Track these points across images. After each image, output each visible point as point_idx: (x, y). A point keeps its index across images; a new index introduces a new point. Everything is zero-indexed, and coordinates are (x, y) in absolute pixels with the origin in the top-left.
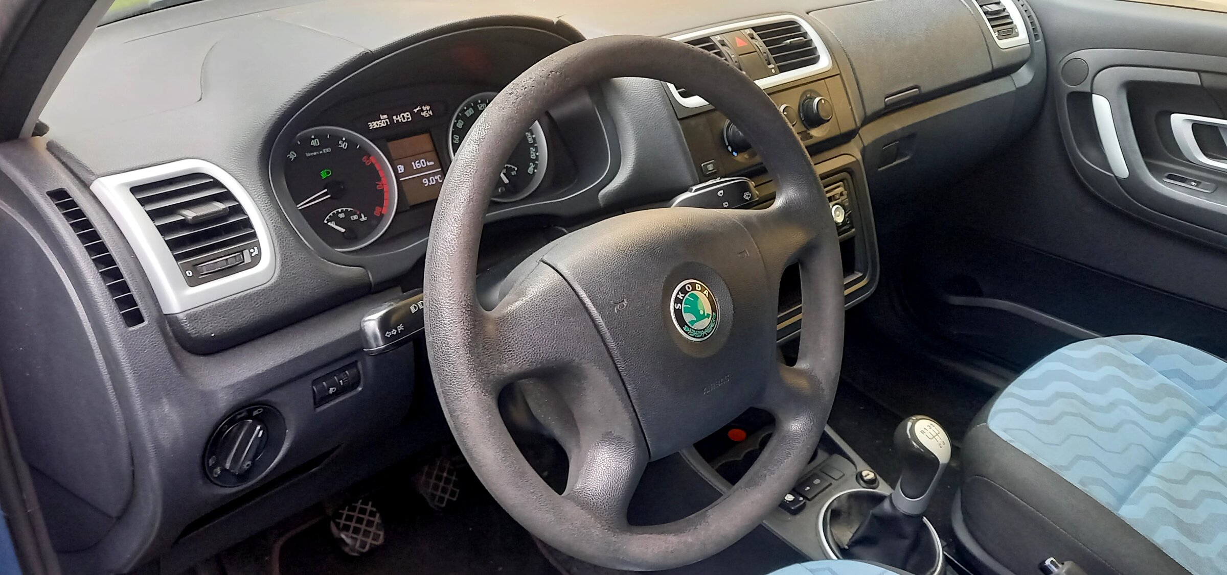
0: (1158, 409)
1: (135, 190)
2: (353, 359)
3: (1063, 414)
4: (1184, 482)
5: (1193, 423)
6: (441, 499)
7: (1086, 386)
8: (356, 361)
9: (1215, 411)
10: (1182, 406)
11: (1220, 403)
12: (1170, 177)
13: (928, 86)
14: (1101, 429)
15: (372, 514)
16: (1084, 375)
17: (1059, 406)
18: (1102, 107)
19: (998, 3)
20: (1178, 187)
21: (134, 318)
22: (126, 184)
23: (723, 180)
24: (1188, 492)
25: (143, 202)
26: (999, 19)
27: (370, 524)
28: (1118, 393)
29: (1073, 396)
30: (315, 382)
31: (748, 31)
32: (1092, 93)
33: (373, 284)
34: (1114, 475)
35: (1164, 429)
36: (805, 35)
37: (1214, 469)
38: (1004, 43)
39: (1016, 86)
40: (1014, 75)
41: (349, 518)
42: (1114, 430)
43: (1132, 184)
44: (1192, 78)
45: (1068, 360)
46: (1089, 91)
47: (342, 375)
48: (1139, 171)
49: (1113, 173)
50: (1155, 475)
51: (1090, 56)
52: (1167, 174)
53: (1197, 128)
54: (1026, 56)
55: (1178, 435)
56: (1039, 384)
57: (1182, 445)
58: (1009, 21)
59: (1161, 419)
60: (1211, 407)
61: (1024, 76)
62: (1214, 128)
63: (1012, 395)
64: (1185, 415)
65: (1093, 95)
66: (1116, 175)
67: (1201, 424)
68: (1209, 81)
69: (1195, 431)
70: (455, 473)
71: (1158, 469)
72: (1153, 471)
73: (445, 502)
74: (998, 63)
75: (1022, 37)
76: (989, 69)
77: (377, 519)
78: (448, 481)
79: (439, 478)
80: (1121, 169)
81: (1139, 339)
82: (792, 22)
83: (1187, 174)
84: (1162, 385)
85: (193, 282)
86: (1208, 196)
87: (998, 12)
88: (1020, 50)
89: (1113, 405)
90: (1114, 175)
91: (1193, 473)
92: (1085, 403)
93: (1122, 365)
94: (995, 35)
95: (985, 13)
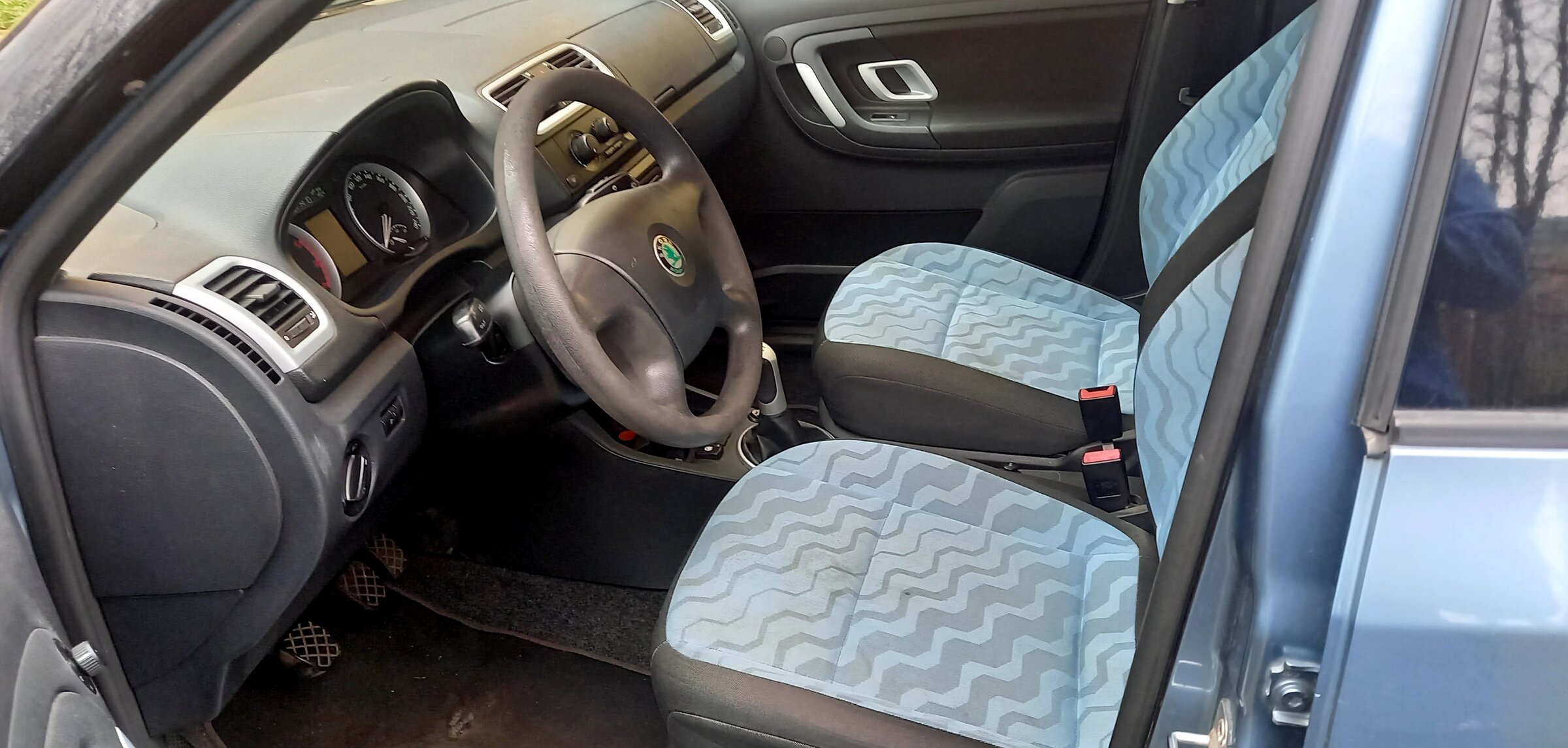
0: (933, 292)
1: (209, 286)
2: (393, 397)
3: (874, 316)
4: (970, 333)
5: (958, 296)
6: (373, 599)
7: (878, 293)
8: (396, 397)
9: (968, 283)
10: (945, 286)
11: (969, 276)
12: (874, 117)
13: (680, 84)
14: (903, 317)
15: (318, 631)
16: (875, 286)
17: (868, 312)
18: (806, 72)
19: (697, 3)
20: (883, 123)
21: (274, 377)
22: (199, 284)
23: (611, 177)
24: (976, 338)
25: (222, 292)
26: (703, 15)
27: (321, 640)
28: (902, 291)
29: (875, 302)
30: (383, 414)
31: (545, 64)
32: (795, 63)
33: (386, 329)
34: (926, 343)
35: (942, 305)
36: (584, 58)
37: (985, 320)
38: (716, 36)
39: (734, 70)
40: (731, 63)
41: (299, 642)
42: (911, 316)
43: (850, 131)
44: (865, 33)
45: (858, 280)
46: (792, 62)
47: (391, 408)
48: (851, 117)
49: (833, 125)
50: (949, 336)
51: (781, 33)
52: (871, 116)
53: (880, 72)
54: (735, 43)
55: (953, 306)
56: (848, 302)
57: (958, 311)
58: (711, 16)
59: (937, 299)
60: (964, 282)
61: (738, 60)
62: (891, 69)
63: (832, 316)
64: (951, 292)
65: (797, 65)
66: (836, 125)
67: (963, 295)
68: (879, 32)
69: (961, 301)
70: (373, 572)
71: (950, 331)
72: (948, 334)
73: (377, 601)
74: (719, 54)
75: (726, 30)
76: (714, 61)
77: (325, 634)
78: (370, 581)
79: (361, 581)
80: (838, 119)
81: (899, 249)
82: (570, 50)
83: (884, 111)
84: (927, 277)
85: (293, 343)
86: (906, 123)
87: (701, 11)
88: (727, 41)
89: (903, 300)
90: (835, 126)
91: (973, 326)
92: (885, 304)
93: (896, 272)
94: (707, 30)
95: (693, 13)
